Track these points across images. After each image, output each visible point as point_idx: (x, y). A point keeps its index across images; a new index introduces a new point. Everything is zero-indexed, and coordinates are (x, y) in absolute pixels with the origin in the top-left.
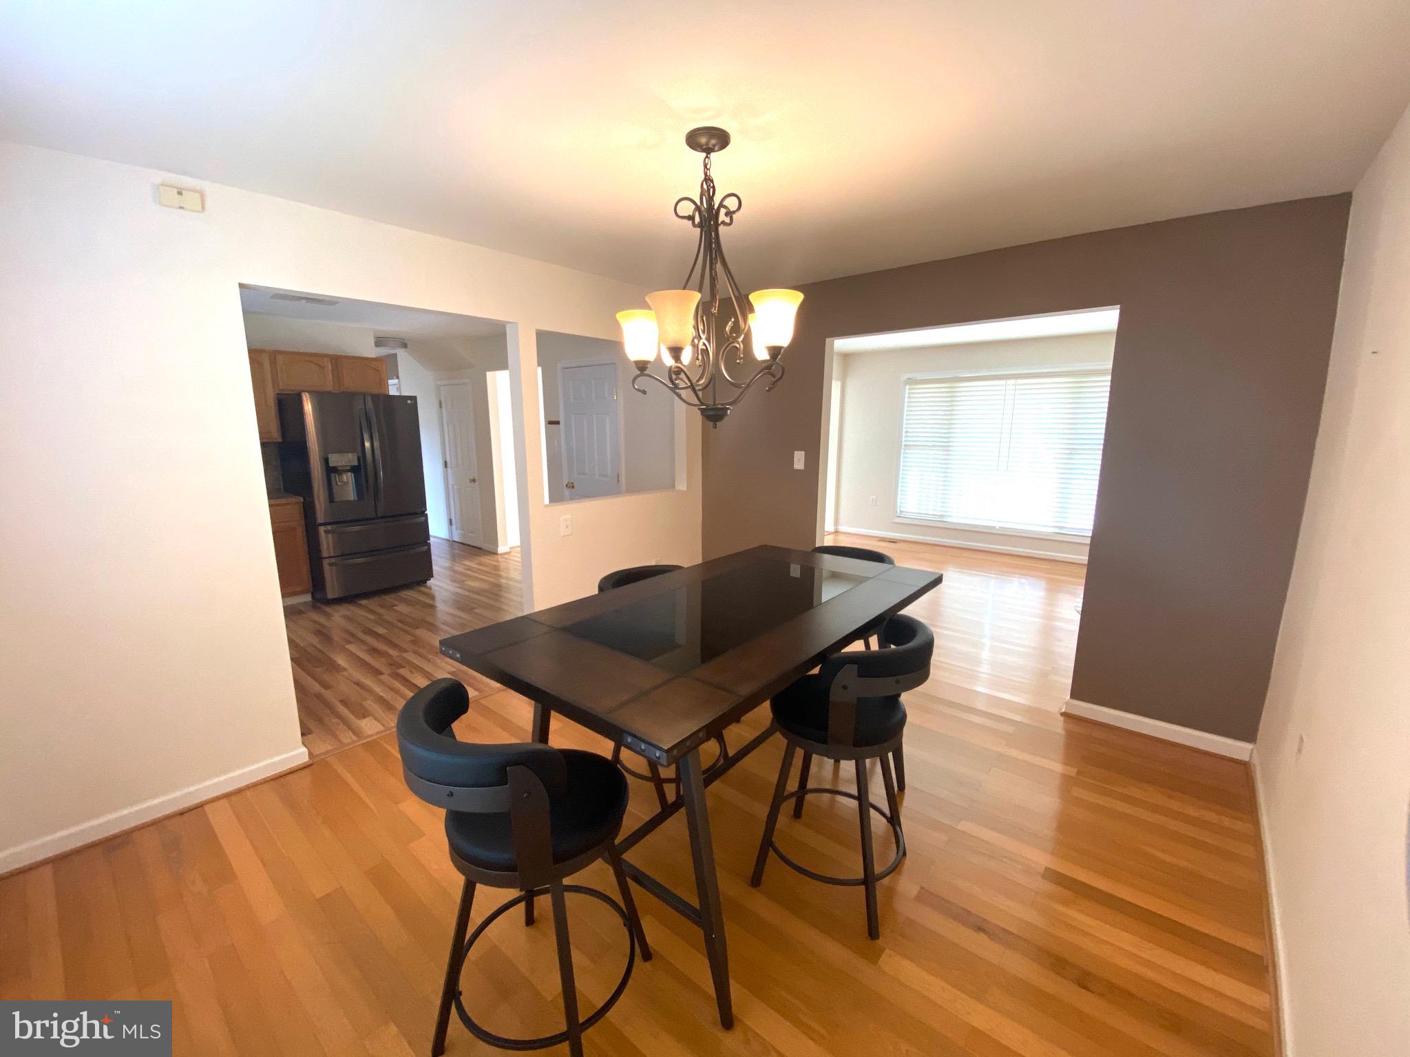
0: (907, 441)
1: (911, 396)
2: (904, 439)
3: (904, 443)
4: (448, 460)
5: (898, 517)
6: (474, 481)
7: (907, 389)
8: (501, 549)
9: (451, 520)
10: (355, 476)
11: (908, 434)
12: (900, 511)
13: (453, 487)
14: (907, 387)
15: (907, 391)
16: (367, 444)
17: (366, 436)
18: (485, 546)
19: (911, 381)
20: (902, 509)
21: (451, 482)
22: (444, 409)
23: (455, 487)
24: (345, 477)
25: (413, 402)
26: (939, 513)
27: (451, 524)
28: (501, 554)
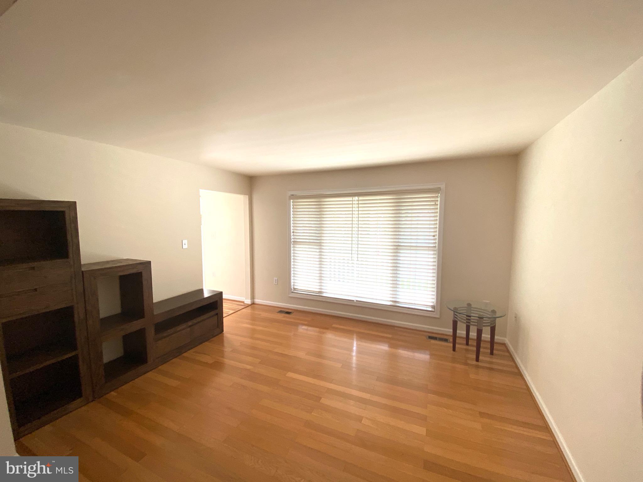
0: (295, 238)
1: (294, 207)
2: (292, 237)
3: (292, 240)
5: (293, 292)
7: (291, 202)
11: (295, 234)
12: (294, 288)
14: (292, 201)
15: (292, 204)
19: (293, 197)
20: (295, 287)
26: (318, 290)
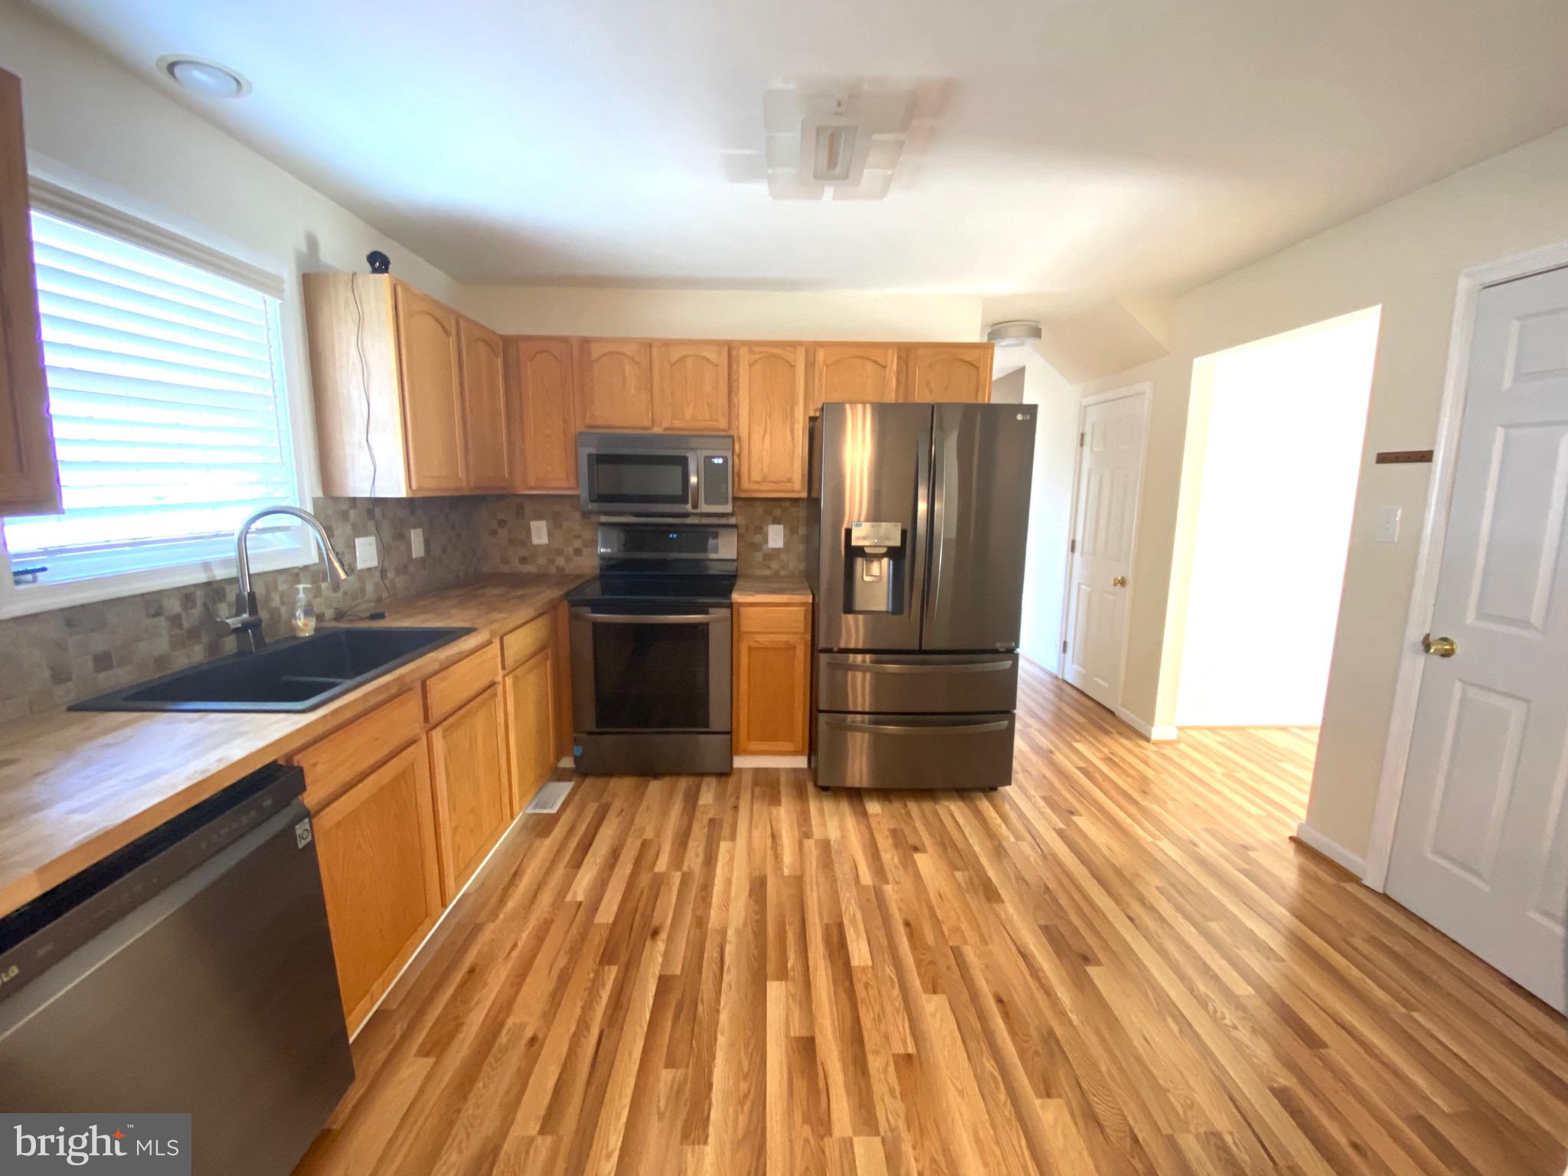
4: (1079, 538)
6: (1122, 582)
8: (1157, 733)
9: (1065, 644)
10: (894, 565)
13: (1079, 587)
16: (922, 507)
17: (923, 492)
18: (1125, 713)
21: (1076, 580)
22: (1087, 449)
23: (1083, 587)
24: (875, 568)
25: (1028, 417)
27: (1065, 650)
28: (1157, 743)
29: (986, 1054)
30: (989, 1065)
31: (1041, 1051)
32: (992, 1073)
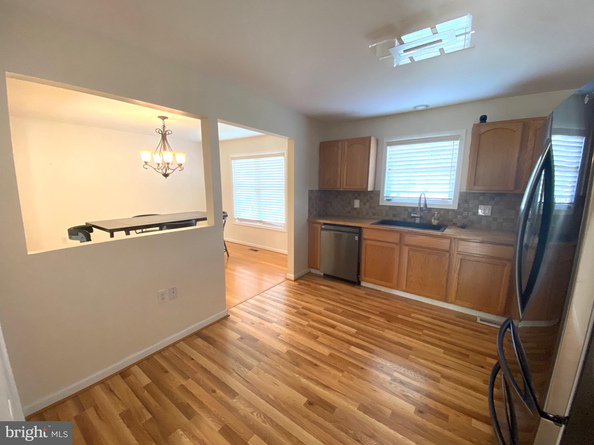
29: (305, 350)
30: (303, 348)
31: (296, 360)
32: (301, 347)
